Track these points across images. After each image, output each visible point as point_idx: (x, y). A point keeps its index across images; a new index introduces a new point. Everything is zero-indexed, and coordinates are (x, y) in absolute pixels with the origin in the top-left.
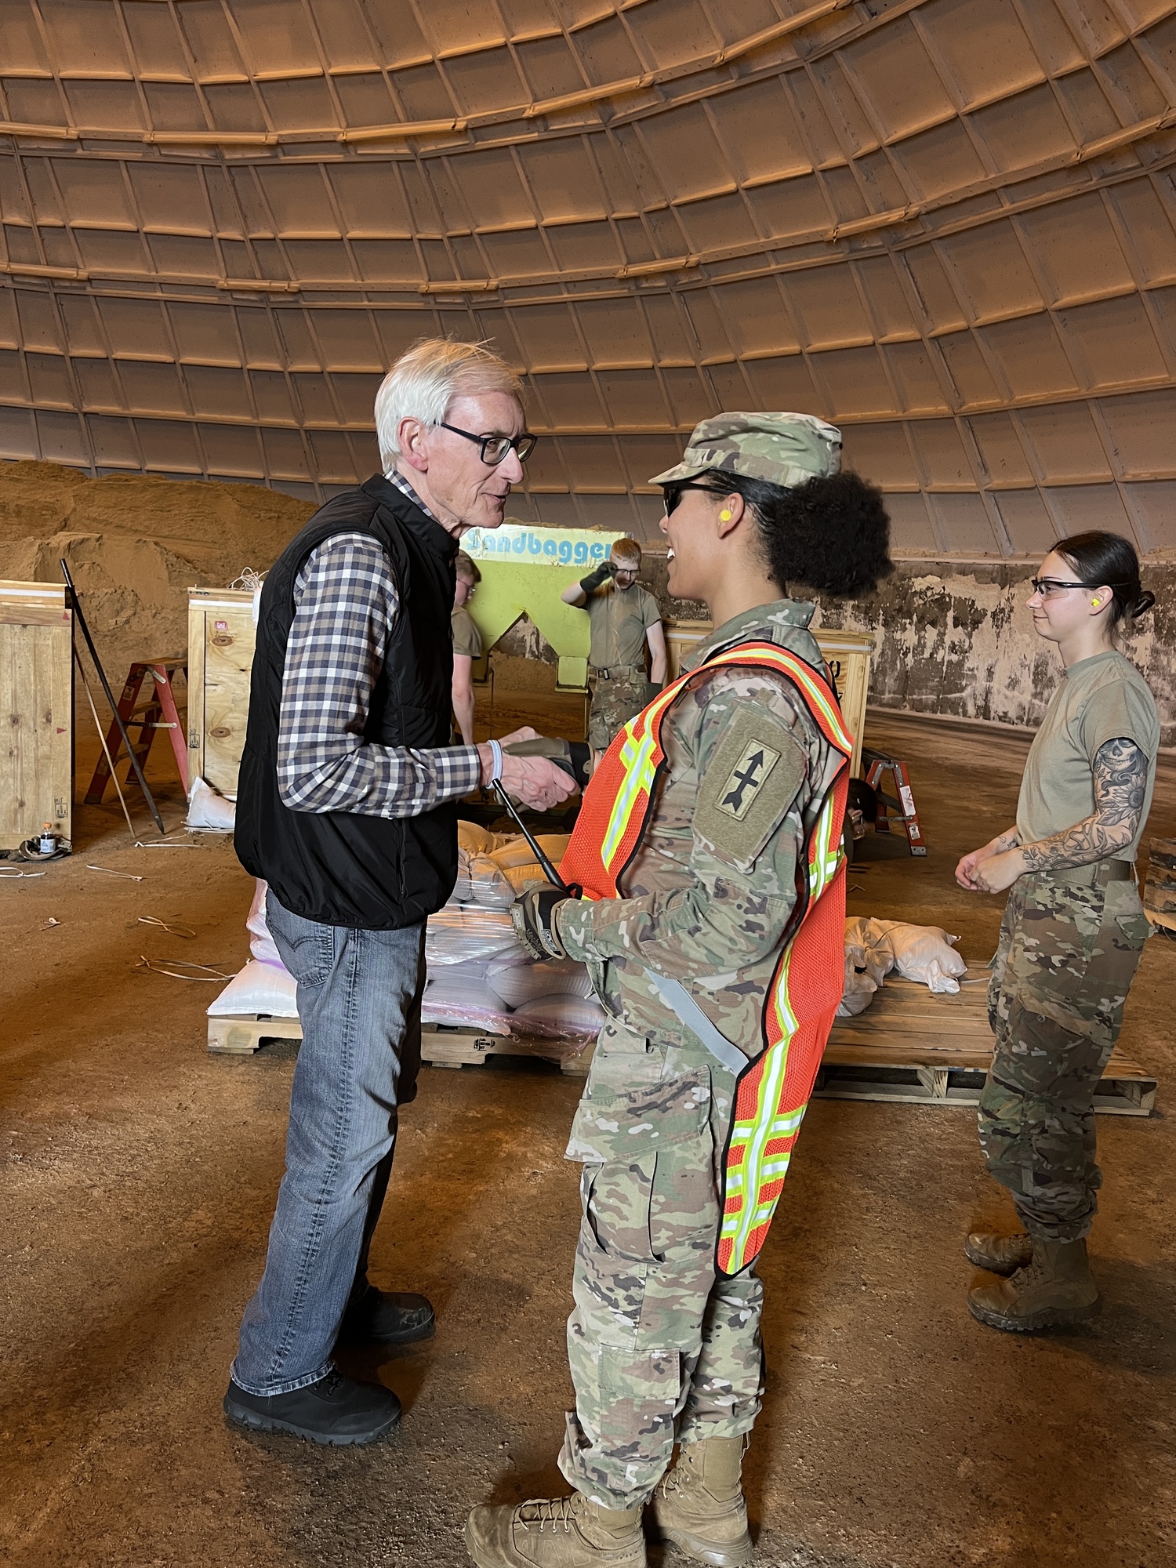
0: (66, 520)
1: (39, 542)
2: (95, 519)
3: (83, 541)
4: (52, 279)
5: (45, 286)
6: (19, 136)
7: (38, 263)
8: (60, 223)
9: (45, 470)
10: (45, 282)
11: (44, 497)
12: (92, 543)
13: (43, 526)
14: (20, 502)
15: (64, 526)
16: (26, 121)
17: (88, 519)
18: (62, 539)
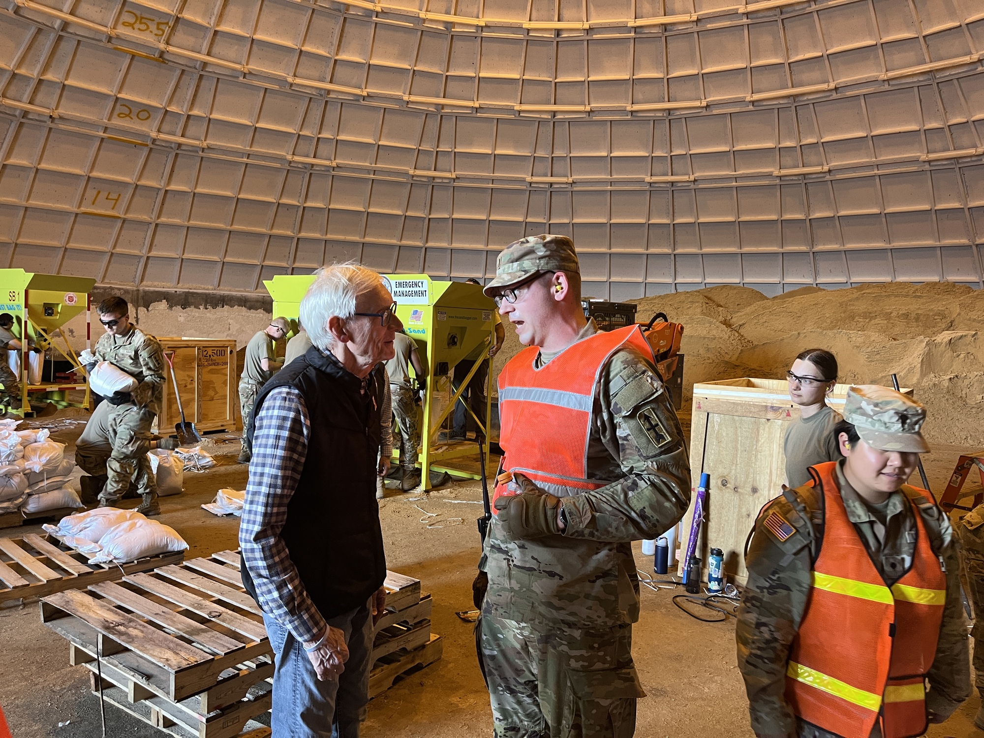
0: (952, 322)
1: (928, 339)
2: (974, 320)
3: (961, 337)
4: (957, 159)
5: (952, 164)
6: (936, 70)
7: (948, 150)
8: (965, 120)
9: (941, 288)
10: (952, 161)
11: (937, 307)
12: (969, 338)
13: (934, 327)
14: (920, 312)
15: (950, 326)
16: (941, 59)
17: (969, 320)
18: (944, 337)
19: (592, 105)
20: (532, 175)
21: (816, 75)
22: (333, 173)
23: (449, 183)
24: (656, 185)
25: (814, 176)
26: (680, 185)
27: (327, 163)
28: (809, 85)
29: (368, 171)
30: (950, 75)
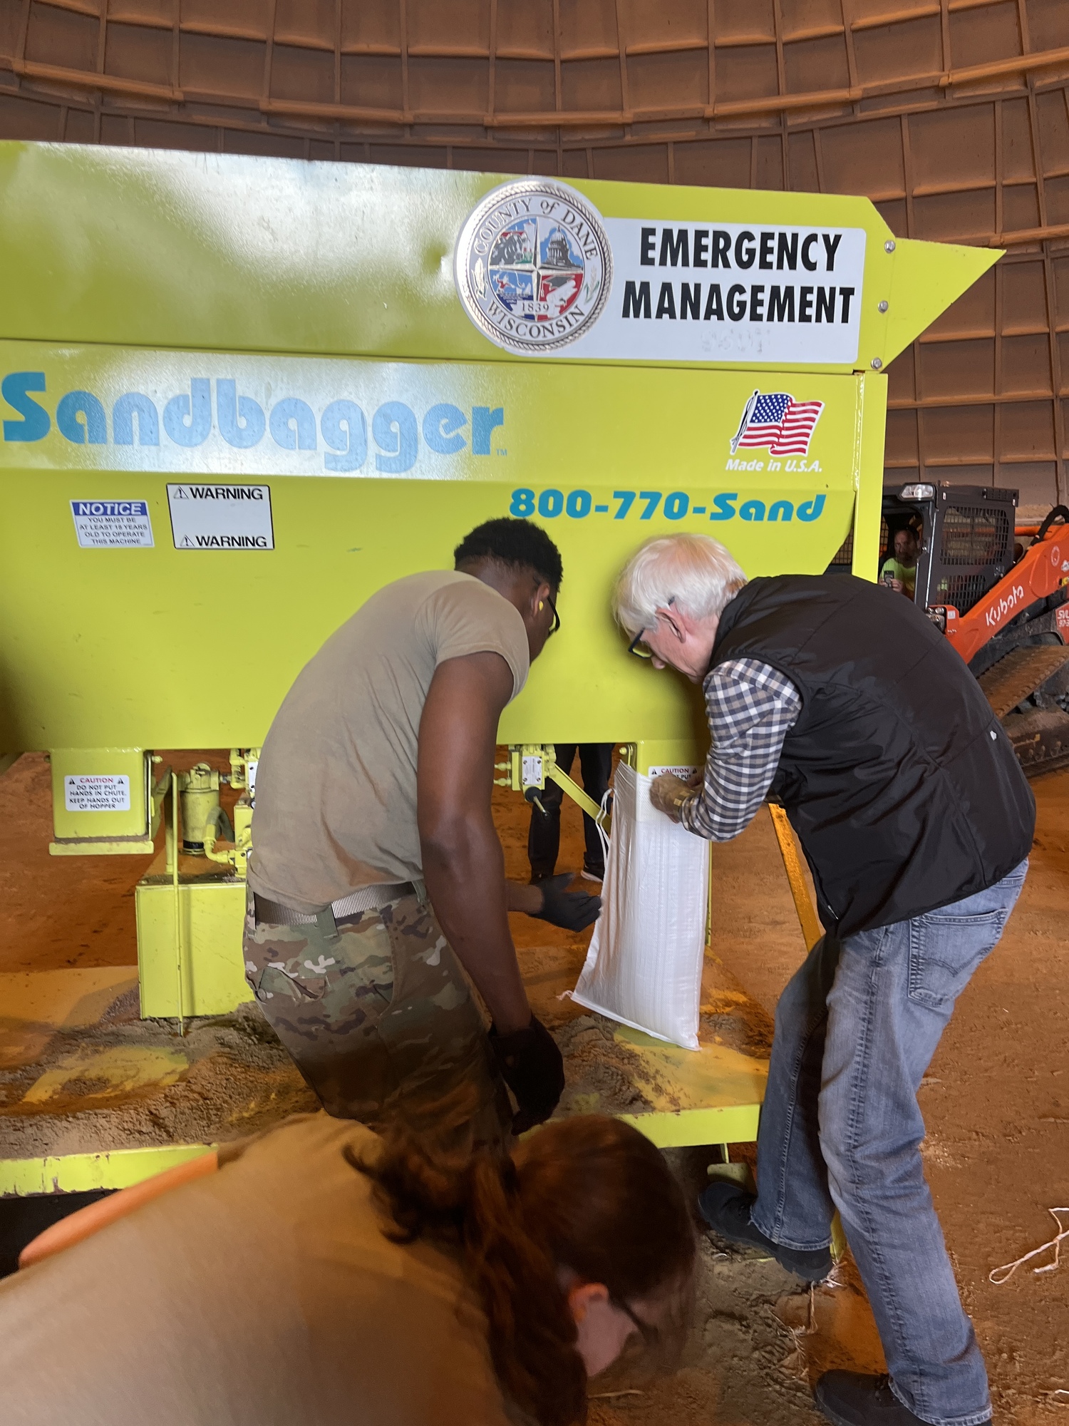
21: (382, 89)
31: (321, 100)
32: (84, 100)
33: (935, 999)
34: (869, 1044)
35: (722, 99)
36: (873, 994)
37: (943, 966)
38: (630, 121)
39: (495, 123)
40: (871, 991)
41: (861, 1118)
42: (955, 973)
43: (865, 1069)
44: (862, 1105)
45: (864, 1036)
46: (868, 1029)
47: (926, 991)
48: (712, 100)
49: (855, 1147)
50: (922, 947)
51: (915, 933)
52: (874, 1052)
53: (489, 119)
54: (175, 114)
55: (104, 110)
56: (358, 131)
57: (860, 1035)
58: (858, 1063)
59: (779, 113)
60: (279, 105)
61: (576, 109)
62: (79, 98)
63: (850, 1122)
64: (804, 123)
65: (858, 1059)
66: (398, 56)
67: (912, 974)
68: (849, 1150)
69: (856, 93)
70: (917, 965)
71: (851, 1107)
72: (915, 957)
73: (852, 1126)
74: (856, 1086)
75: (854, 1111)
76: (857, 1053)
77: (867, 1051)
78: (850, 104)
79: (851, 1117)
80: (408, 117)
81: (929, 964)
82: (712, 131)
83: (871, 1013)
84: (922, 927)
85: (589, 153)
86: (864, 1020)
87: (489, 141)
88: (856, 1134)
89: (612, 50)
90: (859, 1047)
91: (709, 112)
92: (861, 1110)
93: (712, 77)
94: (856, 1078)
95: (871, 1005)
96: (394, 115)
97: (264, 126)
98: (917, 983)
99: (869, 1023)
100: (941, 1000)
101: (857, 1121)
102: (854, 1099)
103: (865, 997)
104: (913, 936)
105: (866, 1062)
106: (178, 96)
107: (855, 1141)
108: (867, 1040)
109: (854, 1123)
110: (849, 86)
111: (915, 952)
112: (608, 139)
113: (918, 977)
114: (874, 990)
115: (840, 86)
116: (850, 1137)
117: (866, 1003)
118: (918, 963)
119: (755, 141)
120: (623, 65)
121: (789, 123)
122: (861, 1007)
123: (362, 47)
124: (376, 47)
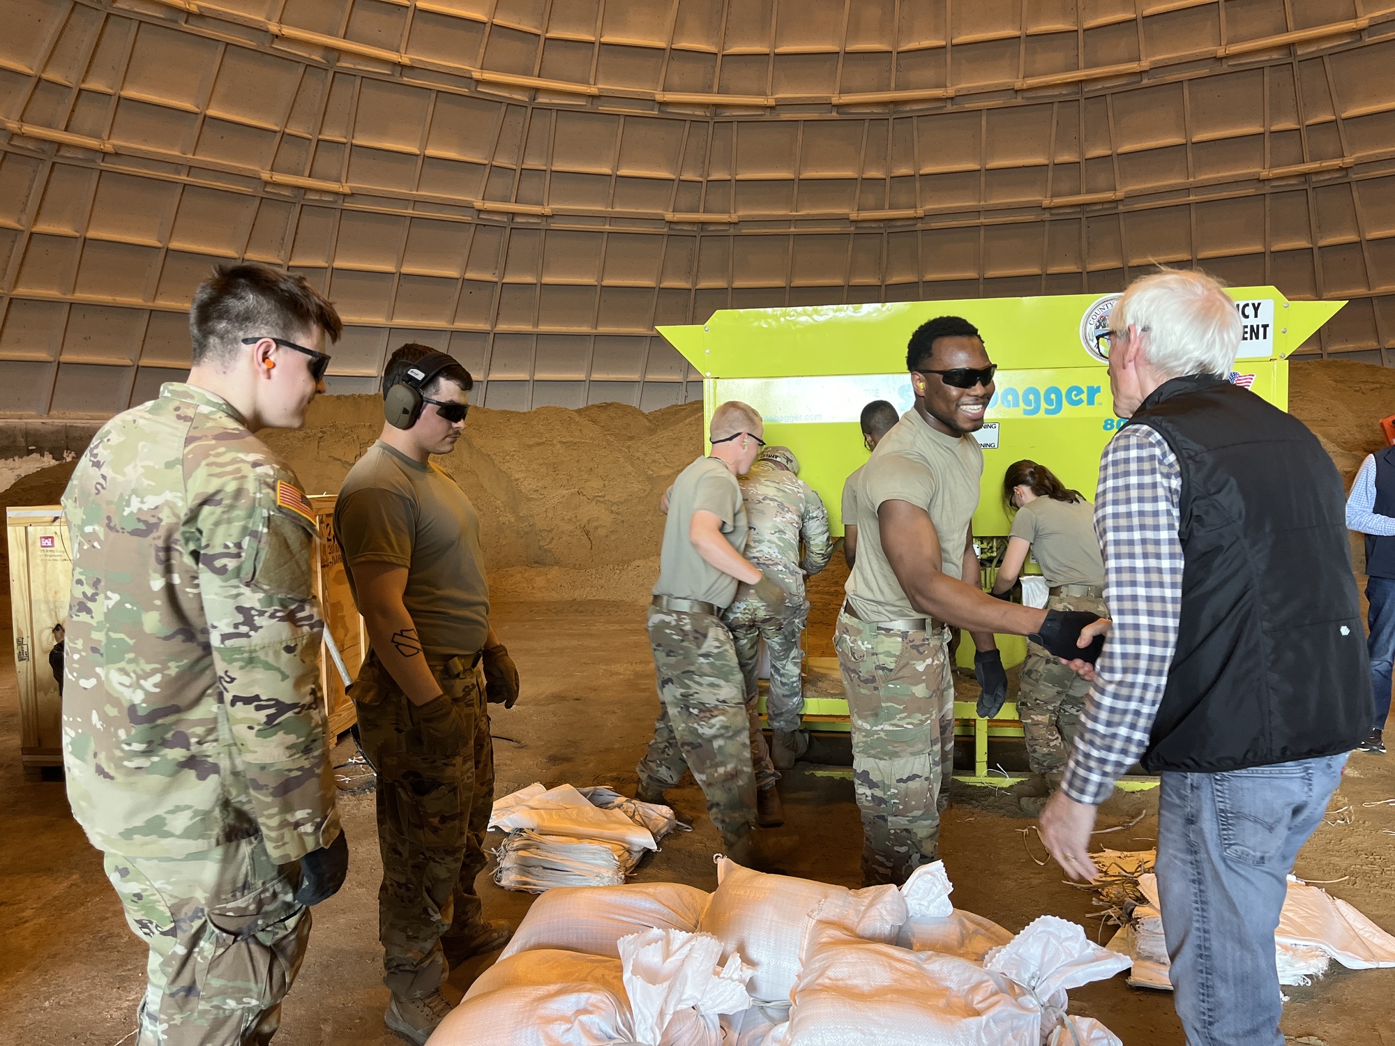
4: (1088, 205)
7: (1077, 193)
8: (1108, 153)
19: (600, 86)
20: (483, 199)
21: (929, 74)
22: (103, 165)
23: (335, 202)
24: (678, 227)
25: (899, 223)
26: (712, 228)
27: (92, 143)
28: (917, 88)
29: (176, 166)
30: (1103, 88)
31: (879, 90)
32: (702, 114)
33: (1253, 856)
34: (1204, 906)
35: (1231, 42)
36: (1196, 853)
37: (1255, 821)
38: (1147, 68)
39: (1025, 87)
40: (1192, 849)
41: (1211, 992)
42: (1271, 829)
43: (1207, 935)
44: (1210, 977)
45: (1198, 899)
46: (1201, 891)
47: (1242, 848)
48: (1223, 43)
49: (1211, 1024)
50: (1227, 801)
51: (1218, 787)
52: (1212, 914)
53: (1019, 84)
54: (768, 116)
55: (717, 119)
56: (908, 108)
57: (1194, 898)
58: (1198, 929)
59: (1289, 47)
60: (846, 99)
61: (1096, 65)
62: (699, 112)
63: (1201, 997)
64: (1314, 52)
65: (1196, 925)
66: (944, 47)
67: (1224, 829)
68: (1204, 1027)
69: (1363, 22)
70: (1227, 819)
71: (1201, 981)
72: (1222, 811)
73: (1203, 1001)
74: (1201, 956)
75: (1203, 984)
76: (1195, 918)
77: (1205, 914)
78: (1358, 32)
79: (1202, 991)
80: (951, 92)
81: (1238, 818)
82: (1224, 67)
83: (1199, 873)
84: (1224, 780)
85: (1109, 99)
86: (1194, 881)
87: (1019, 100)
88: (1209, 1010)
89: (1131, 16)
90: (1196, 912)
91: (1221, 52)
92: (1210, 983)
93: (1223, 24)
94: (1199, 947)
95: (1196, 864)
96: (939, 92)
97: (834, 115)
98: (1230, 839)
99: (1200, 883)
100: (1262, 858)
101: (1208, 996)
102: (1201, 972)
103: (1189, 858)
104: (1218, 790)
105: (1206, 927)
106: (771, 102)
107: (1210, 1016)
108: (1203, 902)
109: (1206, 998)
110: (1356, 17)
111: (1221, 806)
112: (1125, 85)
113: (1230, 832)
114: (1196, 849)
115: (1348, 19)
116: (1204, 1014)
117: (1192, 863)
118: (1227, 818)
119: (1266, 71)
120: (1140, 26)
121: (1299, 52)
122: (1189, 869)
123: (913, 45)
124: (926, 43)
